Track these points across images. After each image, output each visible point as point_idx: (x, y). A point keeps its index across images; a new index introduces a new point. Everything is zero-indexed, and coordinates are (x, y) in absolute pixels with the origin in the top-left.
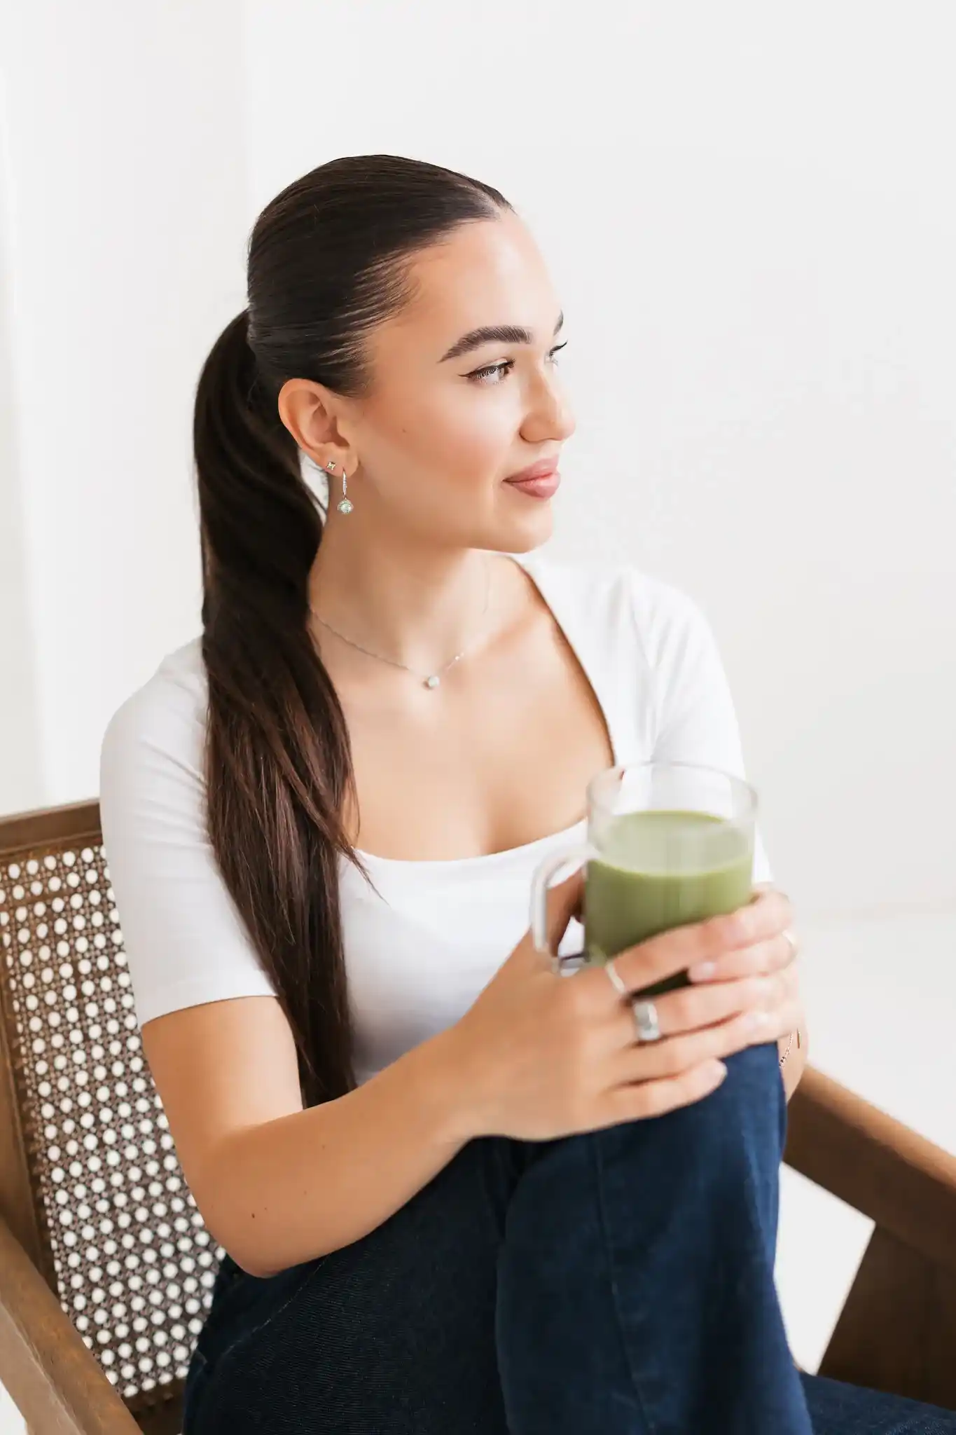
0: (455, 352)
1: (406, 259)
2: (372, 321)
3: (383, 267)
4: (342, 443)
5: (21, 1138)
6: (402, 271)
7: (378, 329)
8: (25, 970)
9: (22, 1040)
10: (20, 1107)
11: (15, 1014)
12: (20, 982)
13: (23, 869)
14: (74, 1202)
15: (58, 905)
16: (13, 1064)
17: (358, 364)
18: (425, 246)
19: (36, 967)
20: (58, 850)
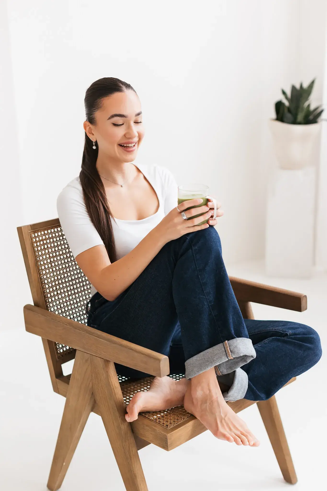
0: (109, 118)
1: (102, 99)
2: (96, 111)
3: (98, 100)
4: (93, 134)
5: (42, 292)
6: (101, 101)
7: (97, 112)
8: (41, 261)
9: (41, 271)
10: (42, 286)
11: (39, 265)
12: (39, 258)
13: (38, 234)
14: (53, 306)
15: (45, 242)
16: (40, 276)
17: (94, 119)
18: (106, 97)
19: (42, 255)
20: (44, 230)
